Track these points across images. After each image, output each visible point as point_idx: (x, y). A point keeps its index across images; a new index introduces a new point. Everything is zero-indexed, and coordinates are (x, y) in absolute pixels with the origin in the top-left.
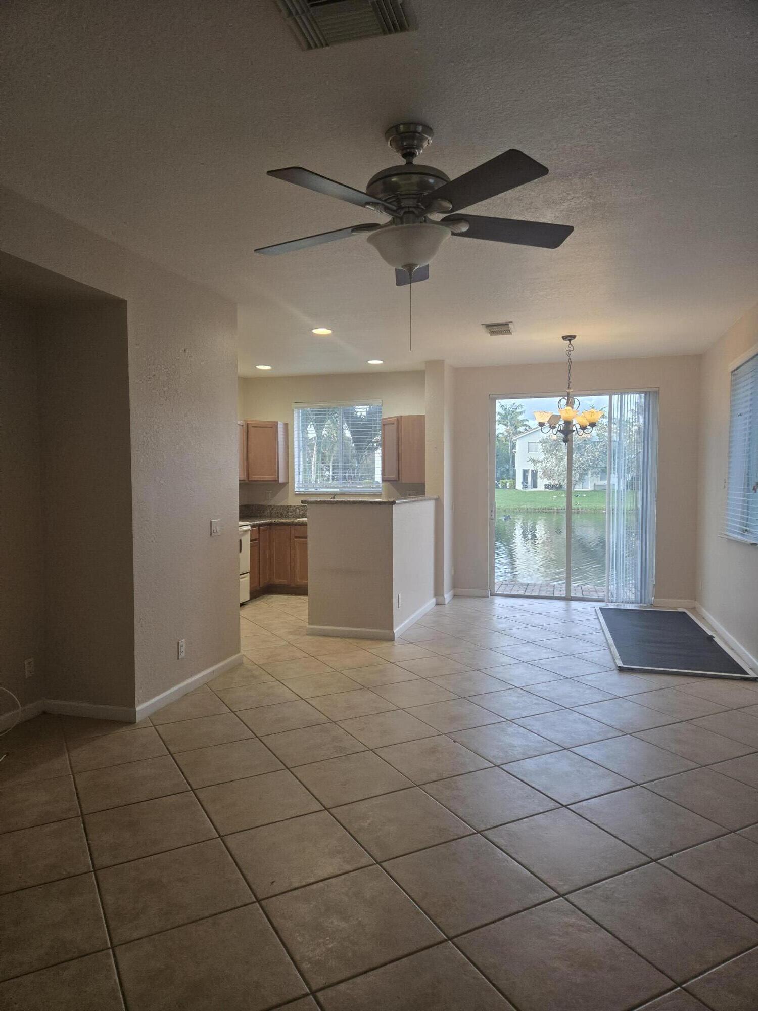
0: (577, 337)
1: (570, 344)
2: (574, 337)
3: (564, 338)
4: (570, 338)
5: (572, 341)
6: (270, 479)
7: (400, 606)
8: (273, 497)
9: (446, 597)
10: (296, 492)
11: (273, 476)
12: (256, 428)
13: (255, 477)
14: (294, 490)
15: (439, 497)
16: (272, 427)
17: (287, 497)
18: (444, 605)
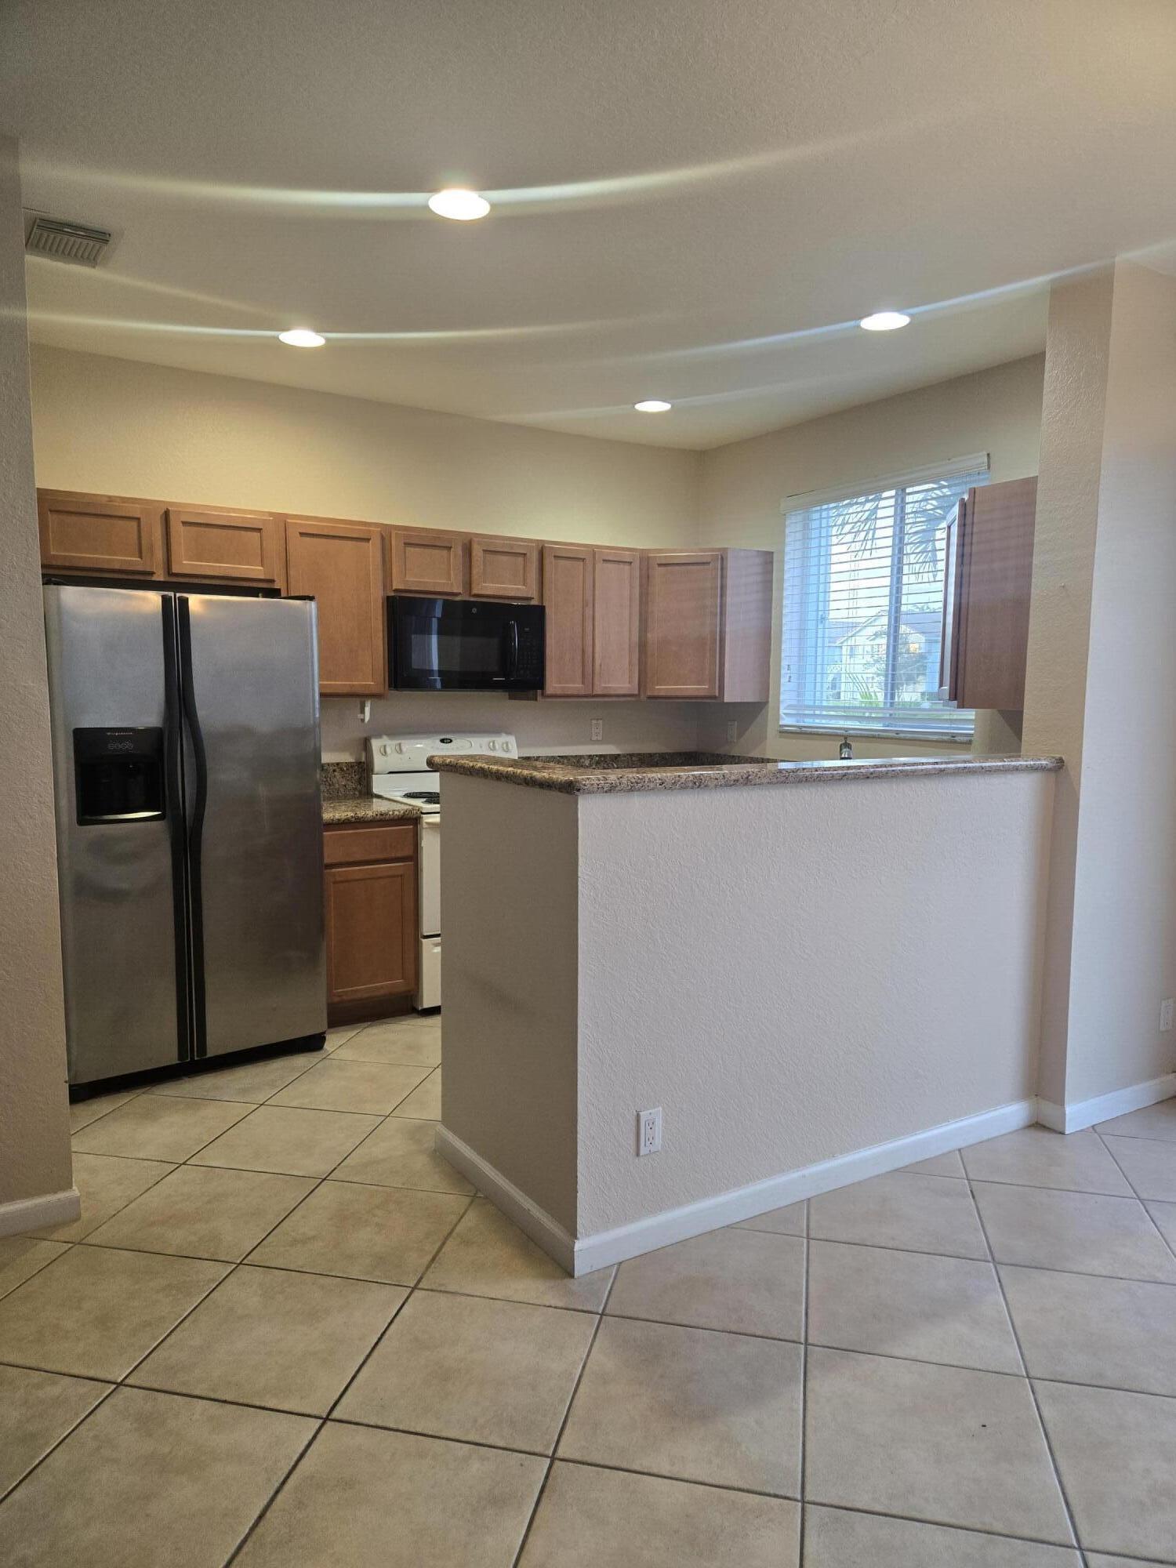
6: (702, 694)
7: (643, 1151)
8: (740, 735)
9: (1070, 1109)
10: (781, 726)
11: (707, 687)
12: (669, 568)
13: (662, 689)
14: (778, 720)
15: (1061, 760)
16: (708, 563)
17: (762, 738)
18: (1060, 1135)
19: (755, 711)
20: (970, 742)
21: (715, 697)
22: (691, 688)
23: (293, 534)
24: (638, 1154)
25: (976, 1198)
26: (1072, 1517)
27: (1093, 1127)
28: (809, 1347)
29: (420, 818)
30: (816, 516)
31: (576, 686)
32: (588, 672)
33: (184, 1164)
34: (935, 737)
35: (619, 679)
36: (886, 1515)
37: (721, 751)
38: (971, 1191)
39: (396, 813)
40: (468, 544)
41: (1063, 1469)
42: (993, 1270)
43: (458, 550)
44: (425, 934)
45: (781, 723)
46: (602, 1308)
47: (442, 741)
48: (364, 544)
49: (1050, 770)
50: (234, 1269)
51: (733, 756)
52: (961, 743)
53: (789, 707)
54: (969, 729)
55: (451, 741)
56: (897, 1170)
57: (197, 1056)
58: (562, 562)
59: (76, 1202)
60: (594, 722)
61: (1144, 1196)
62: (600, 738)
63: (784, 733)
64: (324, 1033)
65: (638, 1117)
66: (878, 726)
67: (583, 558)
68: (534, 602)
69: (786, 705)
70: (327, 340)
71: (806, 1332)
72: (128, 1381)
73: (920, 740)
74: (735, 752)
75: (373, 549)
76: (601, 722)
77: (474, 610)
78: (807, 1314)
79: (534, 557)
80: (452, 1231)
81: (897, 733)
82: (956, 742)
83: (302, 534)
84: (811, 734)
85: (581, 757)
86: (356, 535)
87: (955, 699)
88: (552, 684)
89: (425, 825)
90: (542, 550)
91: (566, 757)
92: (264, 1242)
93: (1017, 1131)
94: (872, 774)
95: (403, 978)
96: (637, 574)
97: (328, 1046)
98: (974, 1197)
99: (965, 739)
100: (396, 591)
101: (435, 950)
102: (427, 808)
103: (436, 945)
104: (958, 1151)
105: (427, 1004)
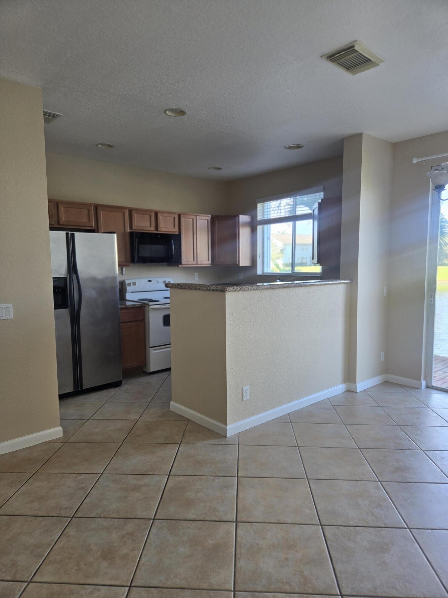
6: (231, 263)
7: (244, 399)
9: (358, 385)
11: (233, 261)
12: (220, 221)
15: (352, 280)
18: (356, 393)
21: (236, 264)
24: (243, 400)
25: (336, 409)
26: (376, 476)
27: (364, 390)
28: (299, 447)
29: (147, 306)
30: (266, 205)
31: (190, 261)
32: (195, 257)
33: (89, 419)
35: (204, 259)
36: (329, 480)
38: (334, 408)
39: (138, 305)
40: (156, 214)
41: (372, 466)
42: (344, 426)
43: (153, 215)
44: (151, 346)
46: (238, 443)
47: (148, 281)
48: (122, 214)
49: (349, 283)
50: (121, 445)
52: (318, 277)
55: (151, 281)
56: (311, 405)
57: (80, 389)
58: (186, 219)
59: (61, 431)
60: (195, 273)
61: (381, 406)
62: (197, 279)
64: (121, 380)
65: (242, 388)
67: (193, 218)
68: (177, 233)
71: (297, 444)
72: (104, 473)
75: (125, 216)
76: (197, 274)
77: (159, 236)
78: (296, 440)
79: (177, 218)
80: (185, 429)
82: (315, 277)
86: (119, 211)
87: (319, 263)
88: (184, 262)
89: (150, 309)
90: (179, 215)
92: (127, 437)
93: (343, 393)
94: (303, 285)
96: (210, 224)
97: (124, 385)
98: (335, 409)
101: (154, 352)
102: (151, 303)
103: (154, 350)
104: (328, 398)
105: (152, 370)
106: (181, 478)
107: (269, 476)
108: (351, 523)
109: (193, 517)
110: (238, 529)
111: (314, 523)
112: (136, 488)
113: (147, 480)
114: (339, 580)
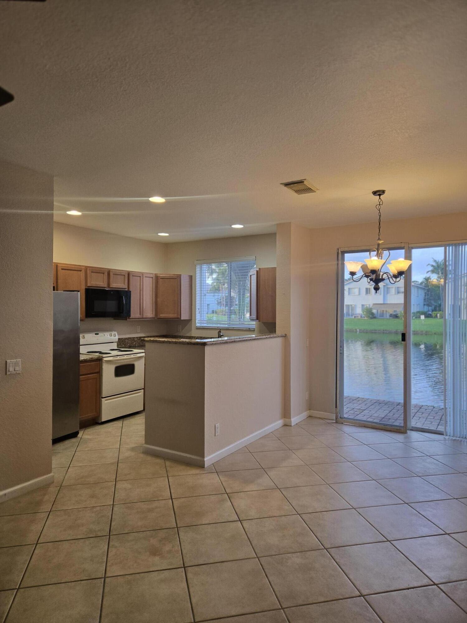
0: (386, 192)
1: (380, 198)
2: (383, 192)
3: (375, 193)
4: (379, 193)
5: (381, 196)
6: (174, 317)
8: (182, 329)
9: (292, 420)
10: (197, 326)
11: (176, 315)
12: (164, 279)
13: (162, 316)
14: (196, 325)
15: (286, 334)
16: (176, 279)
17: (191, 330)
18: (290, 427)
19: (189, 322)
20: (254, 330)
21: (178, 318)
22: (171, 316)
23: (59, 269)
24: (215, 436)
26: (324, 481)
27: (296, 424)
29: (102, 359)
30: (204, 267)
31: (138, 316)
32: (141, 311)
34: (245, 329)
35: (149, 313)
36: (294, 487)
37: (176, 334)
38: (279, 439)
39: (95, 358)
40: (109, 272)
41: (319, 475)
42: (291, 451)
43: (106, 274)
44: (103, 397)
45: (197, 325)
46: (215, 471)
47: (96, 334)
48: (79, 272)
49: (283, 336)
50: (115, 483)
51: (180, 336)
52: (252, 330)
53: (198, 321)
54: (254, 327)
55: (98, 334)
56: (260, 438)
58: (134, 277)
59: (53, 476)
60: (138, 326)
61: (312, 434)
62: (139, 331)
63: (198, 328)
64: (78, 431)
65: (215, 426)
66: (226, 326)
67: (140, 276)
68: (126, 290)
69: (198, 320)
70: (82, 213)
71: (262, 467)
73: (240, 330)
74: (181, 334)
75: (82, 274)
76: (140, 326)
77: (112, 293)
78: (259, 464)
79: (127, 276)
81: (233, 328)
82: (250, 330)
83: (62, 269)
84: (207, 328)
85: (134, 338)
86: (77, 269)
87: (258, 320)
88: (132, 316)
89: (104, 361)
90: (129, 274)
91: (130, 338)
92: (117, 476)
93: (281, 427)
95: (96, 412)
96: (154, 281)
97: (80, 435)
99: (253, 329)
100: (88, 287)
101: (106, 402)
102: (104, 355)
103: (106, 400)
104: (271, 432)
105: (103, 420)
106: (183, 500)
107: (250, 490)
108: (318, 510)
109: (207, 522)
110: (243, 524)
111: (293, 514)
112: (151, 510)
113: (155, 504)
114: (321, 541)
